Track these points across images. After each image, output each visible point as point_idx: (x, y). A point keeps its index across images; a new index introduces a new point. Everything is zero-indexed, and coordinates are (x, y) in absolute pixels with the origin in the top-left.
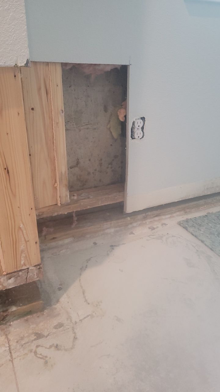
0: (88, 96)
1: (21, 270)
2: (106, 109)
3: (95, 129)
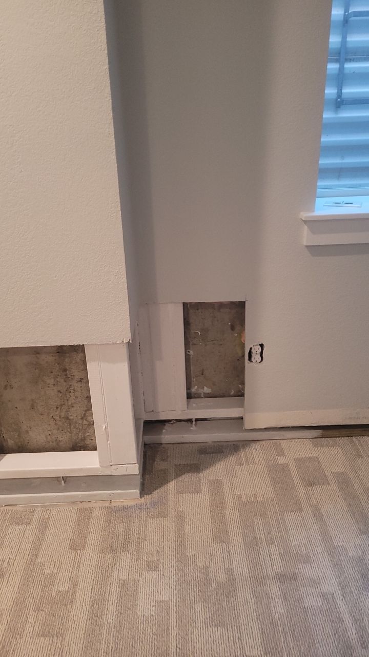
0: (215, 317)
2: (233, 328)
3: (221, 345)
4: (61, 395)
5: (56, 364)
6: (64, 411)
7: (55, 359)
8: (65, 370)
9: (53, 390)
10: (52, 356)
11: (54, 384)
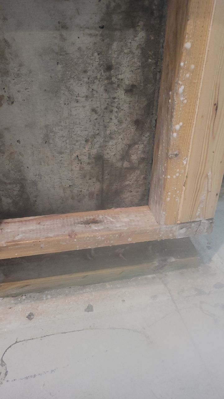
1: (194, 222)
4: (95, 116)
5: (96, 54)
6: (97, 146)
7: (95, 43)
8: (109, 68)
9: (84, 107)
10: (90, 35)
11: (87, 97)
